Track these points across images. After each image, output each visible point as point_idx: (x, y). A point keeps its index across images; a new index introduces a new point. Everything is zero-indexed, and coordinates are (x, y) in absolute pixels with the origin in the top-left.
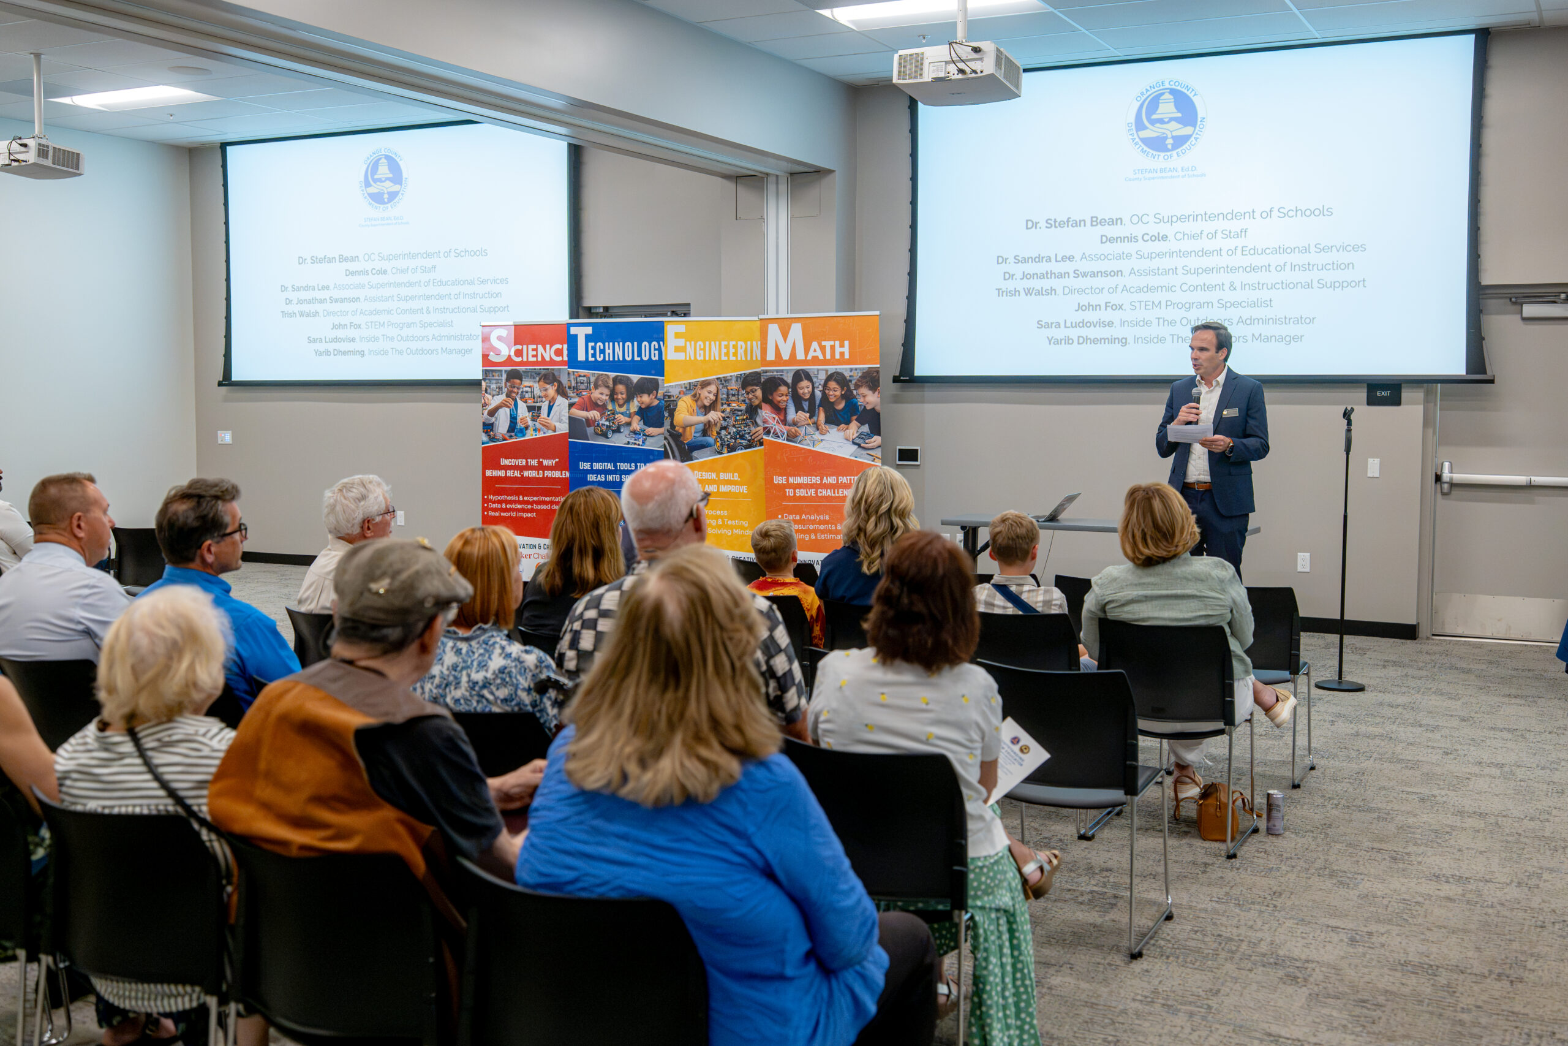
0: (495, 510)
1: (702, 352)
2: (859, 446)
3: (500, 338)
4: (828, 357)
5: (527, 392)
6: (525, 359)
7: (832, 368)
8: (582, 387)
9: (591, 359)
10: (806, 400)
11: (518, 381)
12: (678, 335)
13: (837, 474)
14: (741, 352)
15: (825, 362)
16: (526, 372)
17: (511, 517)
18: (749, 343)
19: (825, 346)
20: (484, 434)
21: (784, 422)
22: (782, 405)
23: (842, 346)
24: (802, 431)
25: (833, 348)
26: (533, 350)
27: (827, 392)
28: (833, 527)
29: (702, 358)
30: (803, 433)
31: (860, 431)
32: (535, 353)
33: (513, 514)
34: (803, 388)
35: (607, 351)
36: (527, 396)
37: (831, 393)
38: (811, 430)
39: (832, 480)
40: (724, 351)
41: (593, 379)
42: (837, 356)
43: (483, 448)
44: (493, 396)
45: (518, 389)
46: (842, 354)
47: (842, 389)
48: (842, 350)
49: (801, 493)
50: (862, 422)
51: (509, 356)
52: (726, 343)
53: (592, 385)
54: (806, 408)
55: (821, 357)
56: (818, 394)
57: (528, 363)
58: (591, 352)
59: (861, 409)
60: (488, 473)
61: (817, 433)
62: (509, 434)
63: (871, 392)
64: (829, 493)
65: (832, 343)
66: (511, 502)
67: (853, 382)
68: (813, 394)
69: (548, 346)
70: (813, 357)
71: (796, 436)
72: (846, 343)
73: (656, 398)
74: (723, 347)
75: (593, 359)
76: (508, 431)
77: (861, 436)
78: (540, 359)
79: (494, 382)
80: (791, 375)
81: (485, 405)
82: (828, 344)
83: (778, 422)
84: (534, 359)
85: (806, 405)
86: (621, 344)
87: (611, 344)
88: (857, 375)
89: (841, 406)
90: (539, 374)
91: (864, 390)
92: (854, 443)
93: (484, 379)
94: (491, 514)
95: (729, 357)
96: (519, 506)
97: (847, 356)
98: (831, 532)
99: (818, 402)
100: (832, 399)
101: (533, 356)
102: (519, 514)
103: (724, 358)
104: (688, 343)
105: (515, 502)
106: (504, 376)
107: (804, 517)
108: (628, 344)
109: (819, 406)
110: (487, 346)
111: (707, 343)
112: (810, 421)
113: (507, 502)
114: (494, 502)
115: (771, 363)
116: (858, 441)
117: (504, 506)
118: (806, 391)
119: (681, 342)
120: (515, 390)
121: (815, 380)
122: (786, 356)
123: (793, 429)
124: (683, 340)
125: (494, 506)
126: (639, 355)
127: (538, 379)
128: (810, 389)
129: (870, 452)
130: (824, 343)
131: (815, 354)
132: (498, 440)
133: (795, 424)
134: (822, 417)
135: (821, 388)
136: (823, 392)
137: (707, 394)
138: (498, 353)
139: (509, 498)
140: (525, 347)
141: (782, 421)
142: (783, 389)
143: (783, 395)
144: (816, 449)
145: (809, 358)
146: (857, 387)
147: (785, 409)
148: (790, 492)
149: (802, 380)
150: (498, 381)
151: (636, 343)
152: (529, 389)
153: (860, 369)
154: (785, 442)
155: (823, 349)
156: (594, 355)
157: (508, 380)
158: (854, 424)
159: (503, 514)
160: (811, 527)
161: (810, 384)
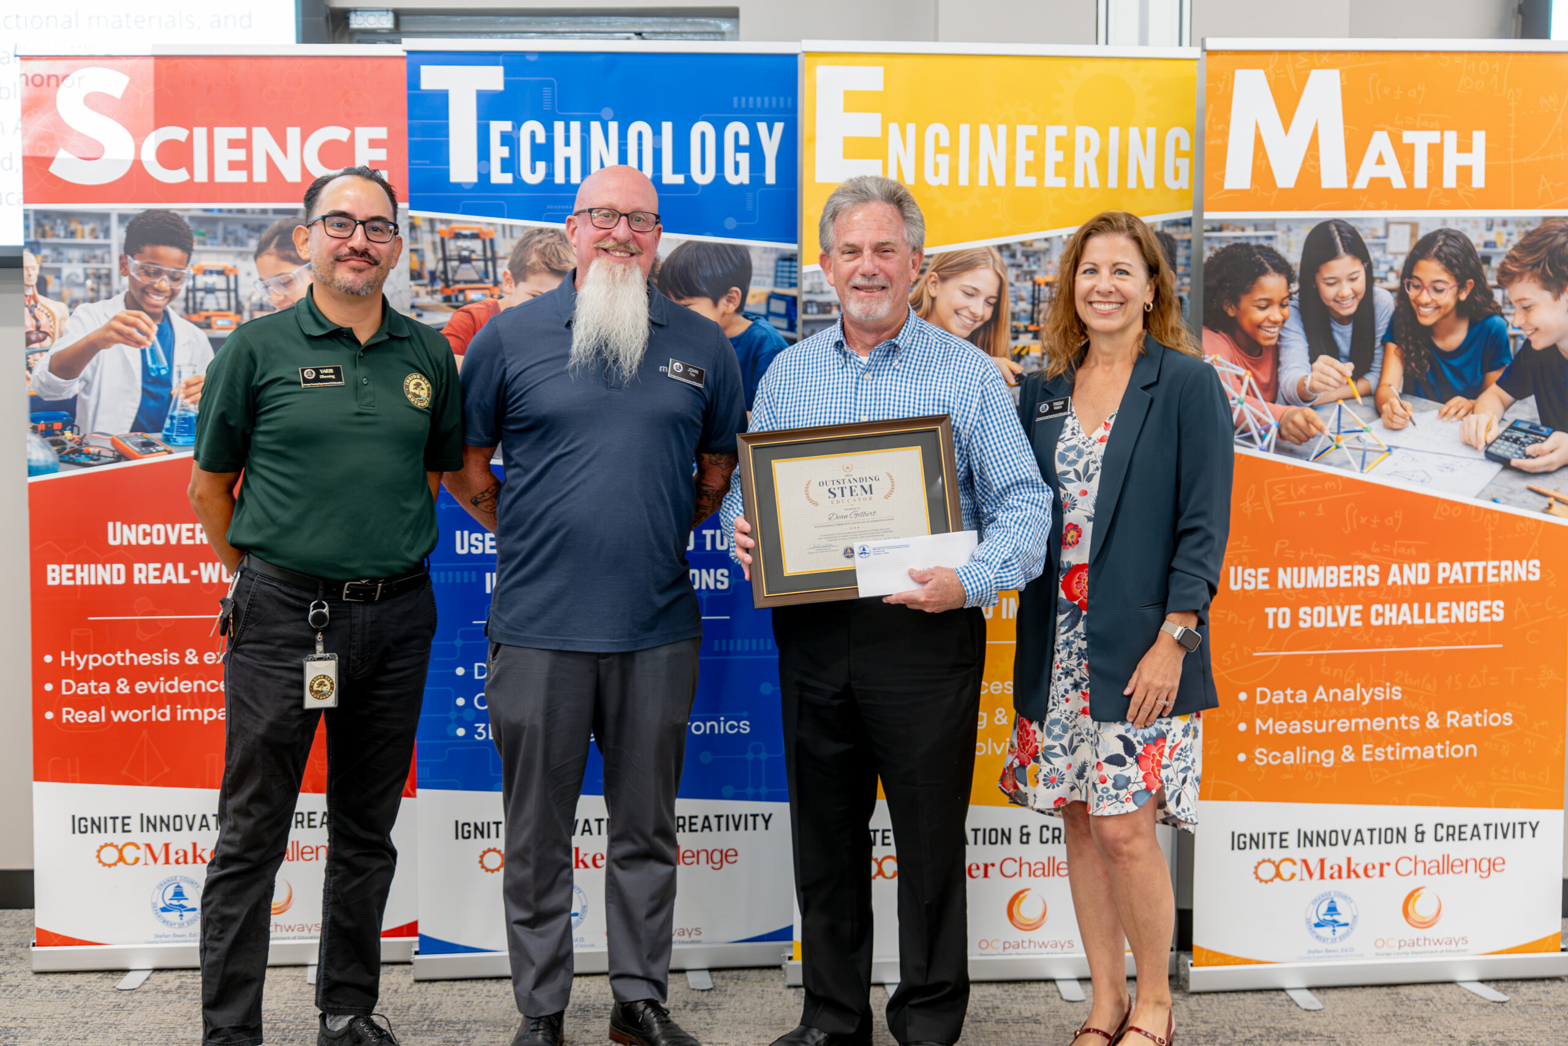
0: (88, 703)
1: (944, 160)
2: (1505, 463)
3: (96, 102)
4: (1421, 181)
5: (210, 290)
6: (201, 176)
7: (1430, 219)
8: (467, 272)
9: (499, 177)
10: (1343, 320)
11: (174, 253)
12: (855, 102)
13: (1432, 555)
14: (1085, 161)
15: (1411, 198)
16: (208, 222)
17: (149, 723)
18: (1114, 132)
19: (1411, 147)
20: (36, 439)
21: (1272, 391)
22: (1268, 337)
23: (1464, 147)
24: (1327, 420)
25: (1436, 152)
26: (233, 144)
27: (1412, 293)
28: (1415, 723)
29: (944, 179)
30: (1330, 426)
31: (1510, 417)
32: (240, 155)
33: (161, 715)
34: (1337, 281)
35: (560, 152)
36: (210, 303)
37: (1425, 297)
38: (1357, 415)
39: (1416, 574)
40: (1024, 155)
41: (505, 247)
42: (1450, 181)
43: (32, 486)
44: (73, 304)
45: (174, 278)
46: (1464, 173)
47: (1461, 286)
48: (1465, 159)
49: (1313, 617)
50: (1515, 388)
51: (137, 165)
52: (1032, 130)
53: (503, 268)
54: (1344, 347)
55: (1399, 183)
56: (1385, 302)
57: (211, 190)
58: (498, 152)
59: (1515, 347)
60: (57, 575)
61: (1378, 424)
62: (140, 437)
63: (1547, 296)
64: (1404, 615)
65: (1434, 137)
66: (151, 673)
67: (1496, 263)
68: (1367, 302)
69: (293, 134)
70: (1373, 181)
71: (1309, 437)
72: (1479, 138)
73: (740, 310)
74: (1021, 143)
75: (507, 178)
76: (136, 427)
77: (1515, 433)
78: (260, 175)
79: (75, 254)
80: (1300, 237)
81: (36, 337)
82: (1420, 140)
83: (1250, 392)
84: (240, 176)
85: (1343, 336)
86: (613, 126)
87: (576, 126)
88: (1507, 242)
89: (1455, 338)
90: (259, 228)
91: (1527, 289)
92: (1491, 457)
93: (33, 247)
94: (71, 715)
95: (1041, 177)
96: (185, 687)
97: (1478, 181)
98: (1406, 737)
99: (1382, 326)
100: (1427, 318)
101: (233, 165)
102: (182, 714)
103: (1023, 180)
104: (894, 128)
105: (168, 672)
106: (118, 235)
107: (1320, 694)
108: (639, 127)
109: (1384, 343)
110: (40, 122)
111: (965, 130)
112: (1354, 389)
113: (135, 673)
114: (83, 676)
115: (1239, 200)
116: (1503, 449)
117: (123, 687)
118: (1347, 289)
119: (868, 125)
120: (164, 283)
121: (1375, 254)
122: (1286, 177)
123: (1299, 414)
124: (877, 117)
125: (83, 689)
126: (681, 164)
127: (253, 244)
128: (1360, 284)
129: (1536, 483)
130: (1408, 137)
131: (1380, 172)
132: (97, 458)
133: (1305, 397)
134: (1394, 372)
135: (1394, 281)
136: (1401, 295)
137: (960, 300)
138: (92, 154)
139: (144, 659)
140: (200, 133)
141: (1264, 388)
142: (1273, 284)
143: (1270, 303)
144: (1377, 475)
145: (1361, 183)
146: (1506, 278)
147: (1276, 350)
148: (1279, 617)
149: (1333, 255)
150: (90, 253)
151: (667, 127)
152: (219, 282)
153: (1518, 222)
154: (1272, 456)
155: (1405, 154)
156: (510, 165)
157: (131, 247)
158: (1493, 396)
159: (118, 716)
160: (1343, 725)
161: (1358, 268)
